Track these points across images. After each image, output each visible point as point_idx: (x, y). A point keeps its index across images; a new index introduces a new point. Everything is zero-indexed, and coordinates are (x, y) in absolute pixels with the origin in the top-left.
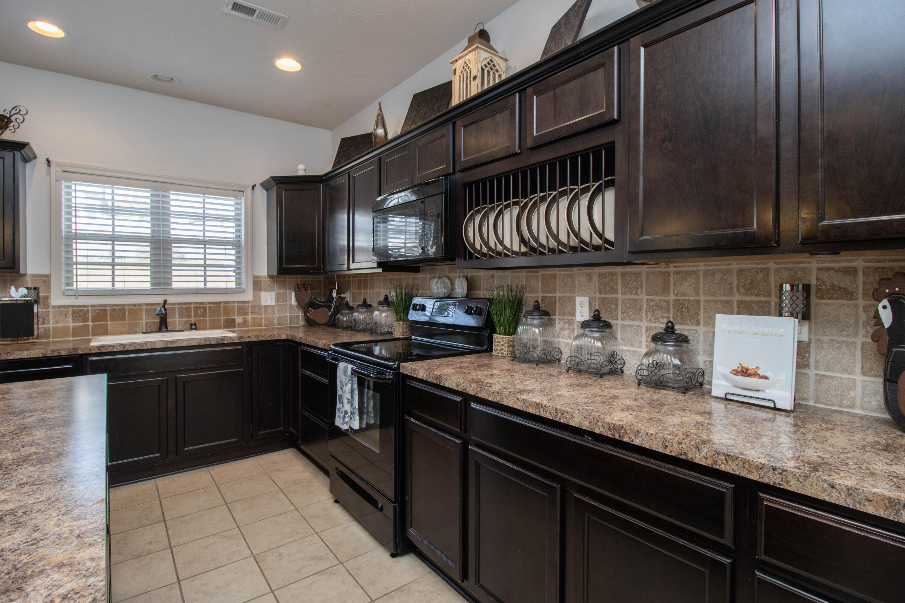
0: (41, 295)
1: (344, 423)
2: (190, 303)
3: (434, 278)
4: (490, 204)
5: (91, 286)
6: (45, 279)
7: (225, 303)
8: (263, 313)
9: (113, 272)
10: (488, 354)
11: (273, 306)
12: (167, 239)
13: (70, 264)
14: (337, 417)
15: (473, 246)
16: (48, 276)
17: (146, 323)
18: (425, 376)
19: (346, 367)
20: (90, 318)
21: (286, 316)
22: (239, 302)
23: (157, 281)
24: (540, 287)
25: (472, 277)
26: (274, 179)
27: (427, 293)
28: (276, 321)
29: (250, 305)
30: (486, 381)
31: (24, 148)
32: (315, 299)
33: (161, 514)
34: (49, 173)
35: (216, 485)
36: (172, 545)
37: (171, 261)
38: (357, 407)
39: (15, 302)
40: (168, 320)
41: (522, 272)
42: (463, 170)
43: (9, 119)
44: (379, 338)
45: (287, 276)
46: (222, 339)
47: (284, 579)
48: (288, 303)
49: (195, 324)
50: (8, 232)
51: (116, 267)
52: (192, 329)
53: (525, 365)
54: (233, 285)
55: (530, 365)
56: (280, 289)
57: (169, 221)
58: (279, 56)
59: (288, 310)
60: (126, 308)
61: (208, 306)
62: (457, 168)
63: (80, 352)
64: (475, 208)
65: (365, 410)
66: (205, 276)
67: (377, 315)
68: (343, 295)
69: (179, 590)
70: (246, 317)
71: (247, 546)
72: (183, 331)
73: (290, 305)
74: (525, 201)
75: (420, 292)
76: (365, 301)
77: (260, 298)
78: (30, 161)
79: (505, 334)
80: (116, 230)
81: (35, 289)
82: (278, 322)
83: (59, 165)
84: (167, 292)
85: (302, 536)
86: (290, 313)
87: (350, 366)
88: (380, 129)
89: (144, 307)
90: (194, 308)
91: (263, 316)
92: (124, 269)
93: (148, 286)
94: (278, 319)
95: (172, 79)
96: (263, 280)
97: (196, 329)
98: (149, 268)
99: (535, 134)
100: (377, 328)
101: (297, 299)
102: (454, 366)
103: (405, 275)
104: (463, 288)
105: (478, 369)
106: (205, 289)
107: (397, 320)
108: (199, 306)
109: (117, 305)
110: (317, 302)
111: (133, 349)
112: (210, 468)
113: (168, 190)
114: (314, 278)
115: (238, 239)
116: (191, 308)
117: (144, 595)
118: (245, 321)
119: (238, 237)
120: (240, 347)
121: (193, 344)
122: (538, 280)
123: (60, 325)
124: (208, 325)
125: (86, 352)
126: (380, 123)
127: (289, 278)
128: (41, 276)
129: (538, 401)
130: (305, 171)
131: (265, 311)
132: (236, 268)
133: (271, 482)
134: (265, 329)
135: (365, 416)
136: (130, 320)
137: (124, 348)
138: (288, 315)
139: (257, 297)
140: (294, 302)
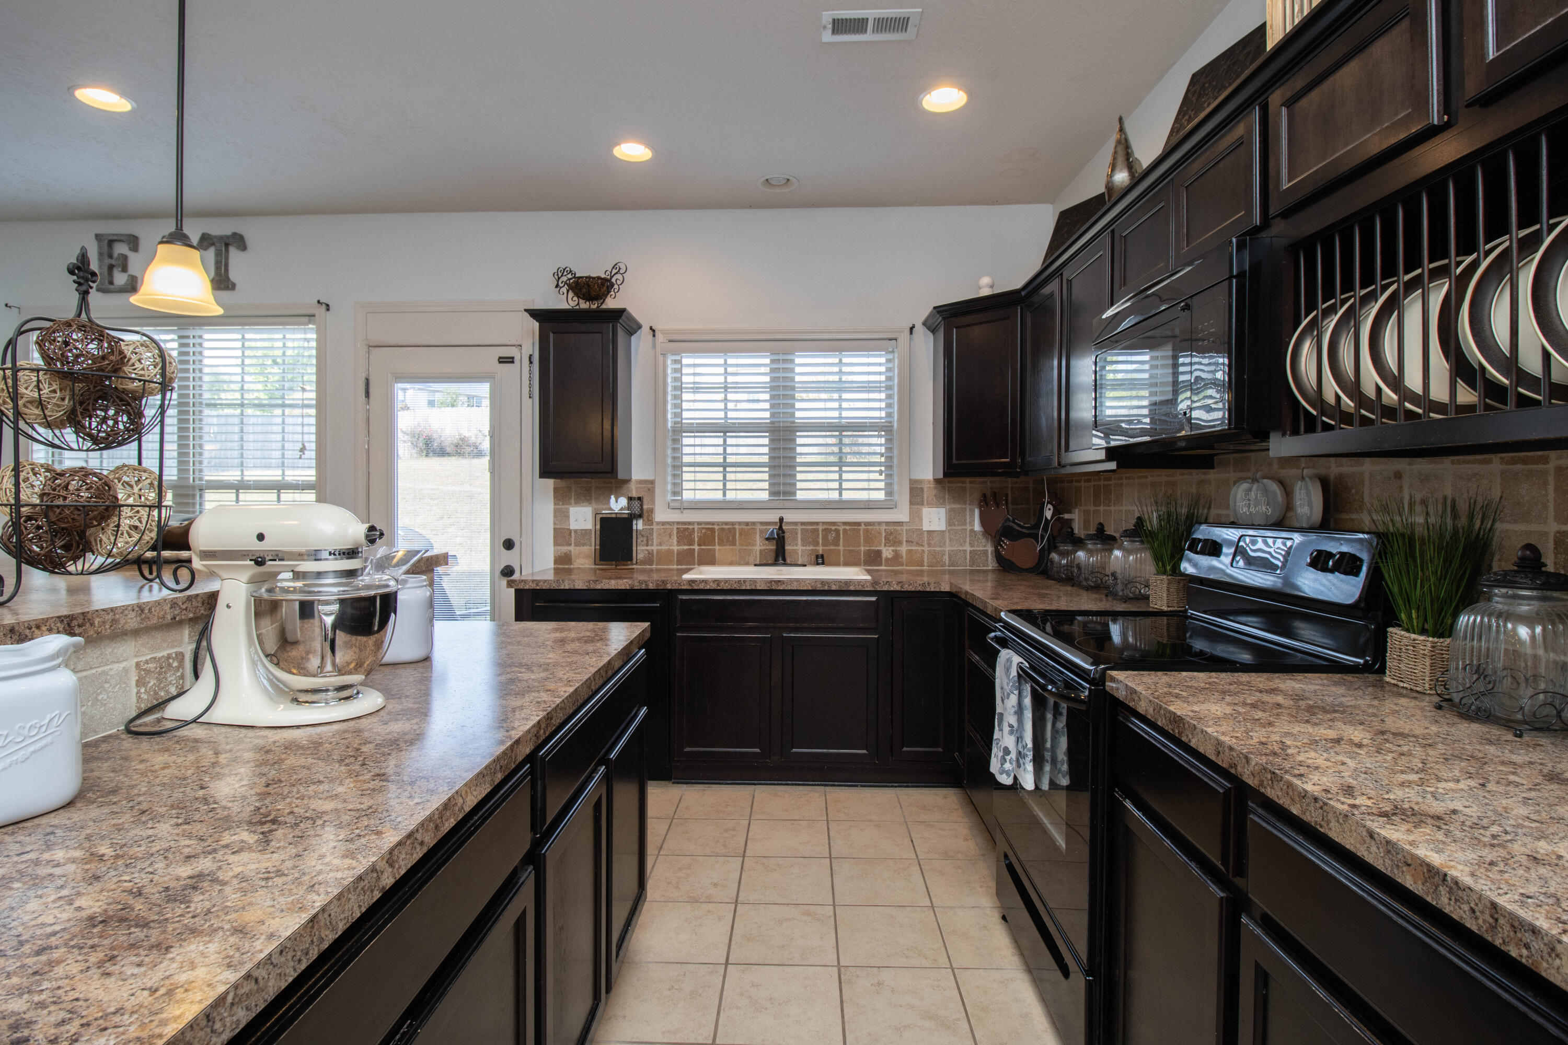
0: (645, 507)
1: (1002, 771)
2: (817, 523)
3: (1244, 479)
4: (1363, 287)
5: (700, 496)
6: (650, 486)
7: (868, 524)
8: (925, 544)
9: (725, 476)
10: (1372, 677)
11: (943, 531)
12: (789, 424)
13: (678, 466)
14: (993, 755)
15: (1318, 399)
16: (652, 482)
17: (761, 551)
18: (1151, 710)
19: (1009, 661)
20: (696, 539)
21: (966, 551)
22: (887, 523)
23: (776, 489)
24: (1551, 504)
25: (1340, 477)
26: (939, 310)
27: (1228, 516)
28: (946, 558)
29: (905, 528)
30: (1300, 758)
31: (621, 316)
32: (1013, 521)
33: (743, 844)
34: (654, 346)
35: (827, 821)
36: (740, 899)
37: (795, 458)
38: (1030, 745)
39: (614, 516)
40: (786, 548)
41: (1490, 462)
42: (1287, 214)
43: (609, 281)
44: (1120, 607)
45: (968, 480)
46: (848, 582)
47: (869, 1034)
48: (969, 528)
49: (822, 556)
50: (607, 425)
51: (728, 469)
52: (818, 564)
53: (1475, 726)
54: (881, 495)
55: (1495, 732)
56: (954, 503)
57: (793, 397)
58: (926, 88)
59: (968, 540)
60: (737, 527)
61: (841, 528)
62: (1272, 211)
63: (669, 587)
64: (1324, 302)
65: (1048, 755)
66: (841, 480)
67: (1117, 557)
68: (1066, 516)
69: (721, 978)
70: (898, 549)
71: (835, 945)
72: (805, 566)
73: (972, 531)
74: (1469, 259)
75: (1214, 512)
76: (1101, 528)
77: (921, 519)
78: (636, 332)
79: (1423, 632)
80: (729, 416)
81: (639, 499)
82: (950, 560)
83: (664, 332)
84: (787, 504)
85: (925, 963)
86: (972, 545)
87: (1017, 659)
88: (1121, 171)
89: (759, 527)
90: (823, 530)
91: (926, 548)
92: (736, 472)
93: (765, 496)
94: (950, 556)
95: (788, 180)
96: (925, 487)
97: (823, 563)
98: (767, 469)
99: (1491, 54)
100: (1116, 584)
101: (983, 522)
102: (1241, 698)
103: (1182, 475)
104: (1310, 505)
105: (1306, 715)
106: (840, 501)
107: (1158, 573)
108: (830, 529)
109: (726, 523)
110: (1017, 528)
111: (729, 587)
112: (828, 789)
113: (791, 352)
114: (1016, 483)
115: (889, 420)
116: (817, 530)
117: (679, 965)
118: (897, 555)
119: (889, 415)
120: (874, 599)
121: (805, 588)
122: (1545, 484)
123: (664, 548)
124: (842, 559)
125: (675, 587)
126: (1121, 159)
127: (971, 483)
128: (646, 482)
129: (1435, 859)
130: (992, 287)
131: (929, 540)
132: (886, 467)
133: (908, 842)
134: (928, 571)
135: (1047, 768)
136: (741, 545)
137: (718, 585)
138: (968, 548)
139: (916, 516)
140: (977, 527)
